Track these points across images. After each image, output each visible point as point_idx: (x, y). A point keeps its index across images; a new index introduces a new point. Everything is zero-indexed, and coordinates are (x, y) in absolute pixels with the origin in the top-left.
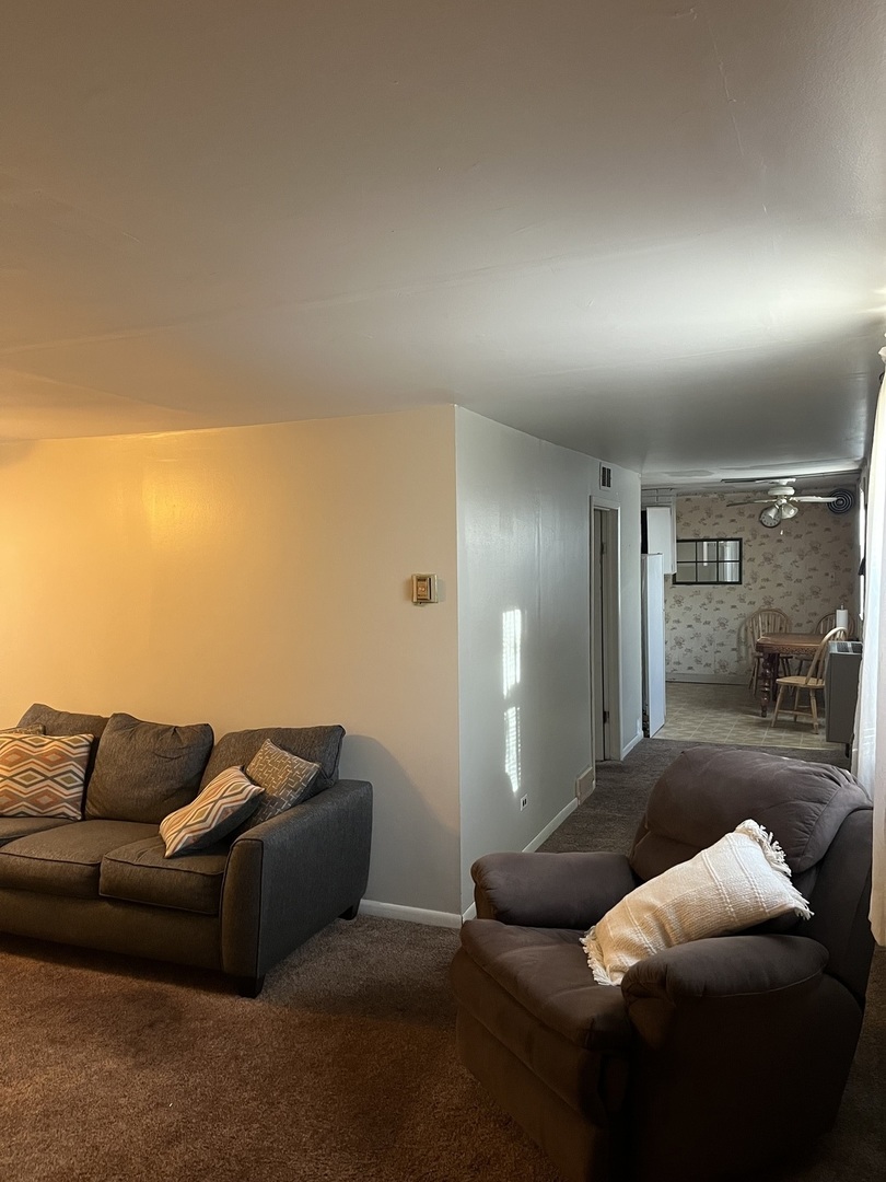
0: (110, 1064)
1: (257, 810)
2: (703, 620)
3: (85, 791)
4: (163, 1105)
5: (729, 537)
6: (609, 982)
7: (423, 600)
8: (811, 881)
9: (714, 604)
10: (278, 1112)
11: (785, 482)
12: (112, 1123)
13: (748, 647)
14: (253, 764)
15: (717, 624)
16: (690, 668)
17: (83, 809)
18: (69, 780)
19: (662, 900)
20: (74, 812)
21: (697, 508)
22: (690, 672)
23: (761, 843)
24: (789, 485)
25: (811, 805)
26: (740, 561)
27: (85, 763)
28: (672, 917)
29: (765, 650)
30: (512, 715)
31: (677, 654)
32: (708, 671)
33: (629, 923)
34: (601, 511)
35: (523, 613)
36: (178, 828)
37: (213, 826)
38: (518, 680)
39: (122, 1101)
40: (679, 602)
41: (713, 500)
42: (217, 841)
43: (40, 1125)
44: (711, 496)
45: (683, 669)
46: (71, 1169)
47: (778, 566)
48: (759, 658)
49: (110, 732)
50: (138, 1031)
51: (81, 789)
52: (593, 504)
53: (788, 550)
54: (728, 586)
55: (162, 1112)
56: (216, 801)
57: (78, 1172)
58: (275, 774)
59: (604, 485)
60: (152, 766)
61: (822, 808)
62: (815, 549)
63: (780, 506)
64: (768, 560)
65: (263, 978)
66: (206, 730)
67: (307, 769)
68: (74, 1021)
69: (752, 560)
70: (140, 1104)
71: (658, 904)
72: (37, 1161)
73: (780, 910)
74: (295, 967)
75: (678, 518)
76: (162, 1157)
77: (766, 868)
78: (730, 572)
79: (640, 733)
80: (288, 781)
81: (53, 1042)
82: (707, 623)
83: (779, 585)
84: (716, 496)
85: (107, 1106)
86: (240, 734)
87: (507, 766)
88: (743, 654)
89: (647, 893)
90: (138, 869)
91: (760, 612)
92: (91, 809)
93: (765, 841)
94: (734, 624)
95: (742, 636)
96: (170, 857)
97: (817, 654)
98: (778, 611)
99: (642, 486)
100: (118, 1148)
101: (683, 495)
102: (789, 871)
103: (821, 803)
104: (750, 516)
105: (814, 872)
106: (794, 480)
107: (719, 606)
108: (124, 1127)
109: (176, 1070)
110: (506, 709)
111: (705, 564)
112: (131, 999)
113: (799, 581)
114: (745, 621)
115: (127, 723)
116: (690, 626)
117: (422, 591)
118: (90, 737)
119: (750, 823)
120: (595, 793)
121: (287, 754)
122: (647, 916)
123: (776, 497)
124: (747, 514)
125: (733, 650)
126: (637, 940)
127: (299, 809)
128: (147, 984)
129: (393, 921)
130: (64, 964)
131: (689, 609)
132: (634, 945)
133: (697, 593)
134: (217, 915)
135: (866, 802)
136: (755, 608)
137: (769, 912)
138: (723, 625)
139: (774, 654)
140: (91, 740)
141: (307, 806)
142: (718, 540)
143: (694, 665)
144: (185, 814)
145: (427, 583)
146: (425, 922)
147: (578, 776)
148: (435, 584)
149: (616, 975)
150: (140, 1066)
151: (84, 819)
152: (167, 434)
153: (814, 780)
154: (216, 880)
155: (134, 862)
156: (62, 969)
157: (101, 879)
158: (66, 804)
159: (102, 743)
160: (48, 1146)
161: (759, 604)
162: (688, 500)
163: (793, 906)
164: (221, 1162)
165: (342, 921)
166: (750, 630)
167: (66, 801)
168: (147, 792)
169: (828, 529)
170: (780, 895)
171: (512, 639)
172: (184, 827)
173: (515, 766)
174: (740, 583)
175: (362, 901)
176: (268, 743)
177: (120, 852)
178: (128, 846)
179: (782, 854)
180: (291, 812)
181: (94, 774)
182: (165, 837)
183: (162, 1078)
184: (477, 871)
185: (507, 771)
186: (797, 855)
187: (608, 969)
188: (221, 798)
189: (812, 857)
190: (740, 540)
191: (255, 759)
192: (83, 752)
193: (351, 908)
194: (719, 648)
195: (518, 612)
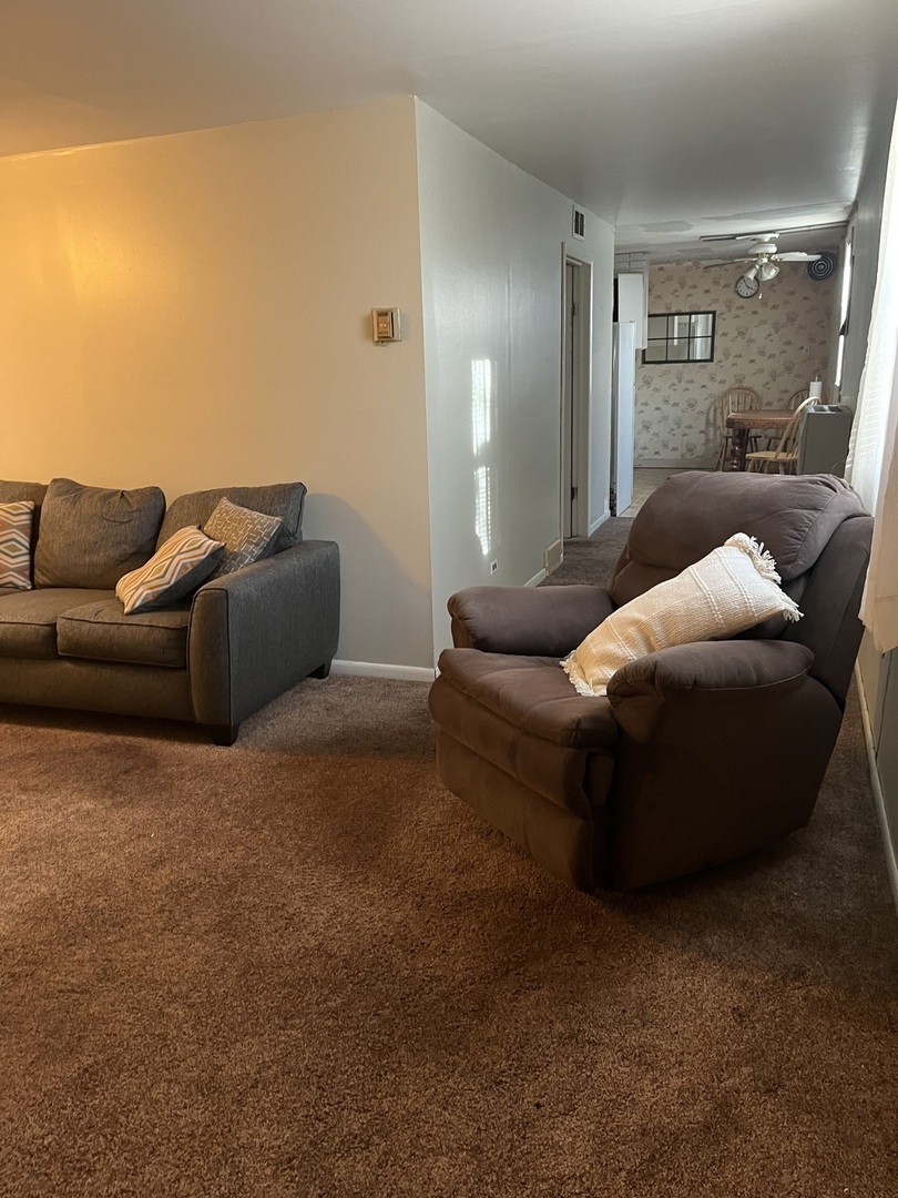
0: (88, 805)
1: (218, 567)
2: (672, 402)
3: (32, 560)
4: (144, 836)
5: (702, 310)
6: (591, 693)
7: (385, 339)
8: (800, 588)
9: (683, 385)
10: (262, 837)
11: (767, 237)
12: (92, 854)
13: (716, 429)
14: (210, 522)
15: (685, 406)
16: (657, 453)
17: (32, 578)
18: (14, 549)
19: (647, 614)
20: (22, 581)
21: (669, 278)
22: (657, 457)
23: (750, 554)
24: (772, 241)
25: (805, 512)
26: (713, 337)
27: (29, 531)
28: (657, 629)
29: (736, 426)
30: (482, 473)
31: (645, 438)
32: (676, 455)
33: (612, 638)
34: (573, 266)
35: (492, 365)
36: (135, 588)
37: (172, 582)
38: (488, 439)
39: (103, 835)
40: (648, 383)
41: (688, 269)
42: (177, 597)
43: (17, 861)
44: (686, 264)
45: (649, 454)
46: (54, 895)
47: (751, 341)
48: (727, 438)
49: (51, 498)
50: (113, 777)
51: (27, 558)
52: (566, 252)
53: (763, 322)
54: (699, 364)
55: (144, 842)
56: (174, 557)
57: (61, 896)
58: (235, 530)
59: (577, 232)
60: (101, 530)
61: (816, 514)
62: (791, 320)
63: (761, 266)
64: (742, 334)
65: (237, 727)
66: (156, 494)
67: (268, 524)
68: (47, 771)
69: (725, 334)
70: (121, 837)
71: (644, 618)
72: (17, 890)
73: (770, 613)
74: (269, 719)
75: (650, 290)
76: (147, 879)
77: (756, 576)
78: (700, 349)
79: (607, 511)
80: (249, 536)
81: (25, 790)
82: (675, 405)
83: (752, 361)
84: (690, 264)
85: (86, 840)
86: (193, 495)
87: (477, 527)
88: (711, 436)
89: (630, 610)
90: (97, 626)
91: (730, 391)
92: (40, 578)
93: (755, 552)
94: (703, 405)
95: (711, 417)
96: (129, 614)
97: (788, 427)
98: (750, 390)
99: (616, 248)
100: (101, 874)
101: (656, 264)
102: (779, 579)
103: (815, 509)
104: (726, 286)
105: (803, 580)
106: (777, 235)
107: (689, 386)
108: (106, 856)
109: (157, 807)
110: (476, 469)
111: (676, 341)
112: (102, 750)
113: (772, 356)
114: (714, 403)
115: (69, 489)
116: (658, 409)
117: (384, 328)
118: (30, 504)
119: (741, 536)
120: (563, 566)
121: (246, 510)
122: (632, 631)
123: (757, 255)
124: (722, 283)
125: (701, 432)
126: (621, 653)
127: (262, 563)
128: (119, 738)
129: (366, 678)
130: (31, 725)
131: (657, 390)
132: (618, 658)
133: (667, 372)
134: (185, 667)
135: (861, 510)
136: (726, 387)
137: (758, 616)
138: (692, 406)
139: (744, 430)
140: (32, 508)
141: (272, 561)
142: (690, 314)
143: (660, 450)
144: (141, 573)
145: (389, 318)
146: (397, 678)
147: (547, 547)
148: (398, 319)
149: (599, 687)
150: (118, 805)
151: (34, 588)
152: (78, 149)
153: (807, 488)
154: (182, 633)
155: (92, 620)
156: (29, 729)
157: (59, 638)
158: (11, 573)
159: (44, 510)
160: (28, 877)
161: (730, 382)
162: (661, 269)
163: (783, 608)
164: (208, 879)
165: (314, 680)
166: (719, 411)
167: (13, 570)
168: (100, 558)
169: (806, 298)
170: (770, 599)
171: (482, 392)
172: (142, 584)
173: (485, 528)
174: (711, 360)
175: (334, 662)
176: (225, 501)
177: (76, 613)
178: (85, 606)
179: (772, 563)
180: (256, 566)
181: (39, 542)
182: (121, 598)
183: (140, 814)
184: (454, 605)
185: (477, 532)
186: (789, 563)
187: (591, 683)
188: (179, 553)
189: (804, 563)
190: (714, 313)
191: (212, 517)
192: (25, 520)
193: (323, 667)
194: (687, 431)
195: (488, 362)
